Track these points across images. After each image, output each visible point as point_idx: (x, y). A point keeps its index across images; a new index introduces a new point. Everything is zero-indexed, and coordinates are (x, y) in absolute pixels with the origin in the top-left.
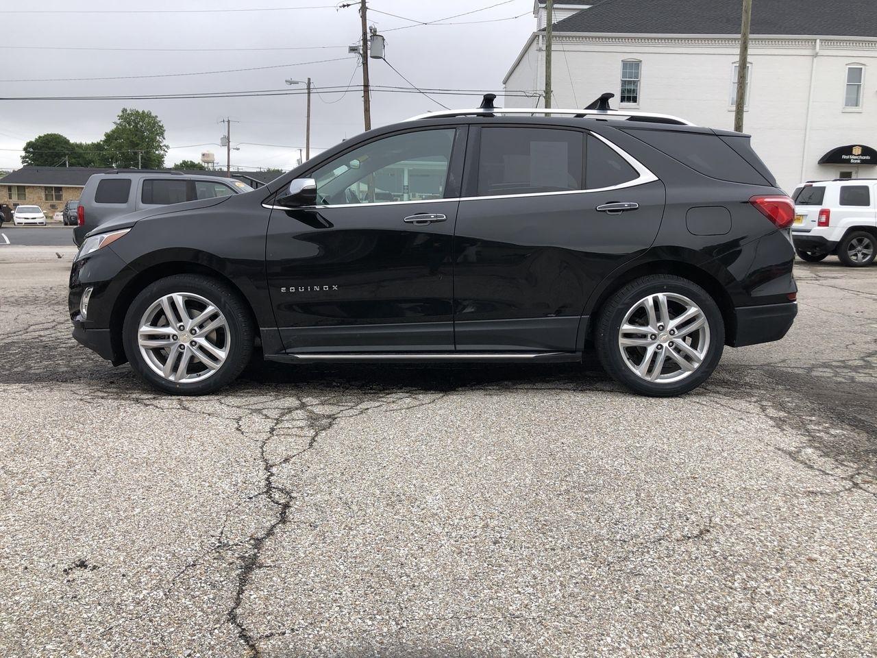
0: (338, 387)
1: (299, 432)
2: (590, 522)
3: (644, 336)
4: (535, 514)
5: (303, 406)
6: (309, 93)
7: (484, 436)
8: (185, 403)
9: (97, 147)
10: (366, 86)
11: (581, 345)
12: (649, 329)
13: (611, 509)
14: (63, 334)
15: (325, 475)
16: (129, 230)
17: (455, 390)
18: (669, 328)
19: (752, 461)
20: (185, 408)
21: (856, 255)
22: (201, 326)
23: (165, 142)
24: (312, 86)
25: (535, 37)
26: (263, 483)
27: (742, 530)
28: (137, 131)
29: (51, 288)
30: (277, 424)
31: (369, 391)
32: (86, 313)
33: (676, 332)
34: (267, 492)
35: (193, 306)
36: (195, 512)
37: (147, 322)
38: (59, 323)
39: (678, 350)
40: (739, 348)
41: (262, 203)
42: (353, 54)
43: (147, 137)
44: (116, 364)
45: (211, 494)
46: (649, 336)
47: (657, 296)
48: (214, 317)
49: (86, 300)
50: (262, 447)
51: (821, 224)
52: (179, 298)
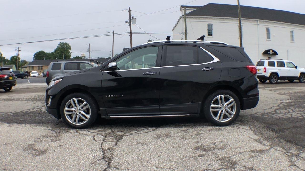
0: (124, 126)
1: (112, 140)
2: (201, 165)
3: (217, 108)
4: (185, 164)
5: (113, 132)
6: (113, 35)
7: (170, 141)
8: (78, 131)
9: (52, 53)
10: (131, 32)
11: (199, 112)
12: (219, 106)
13: (207, 160)
14: (43, 109)
15: (120, 153)
16: (62, 79)
17: (160, 126)
18: (225, 105)
19: (247, 144)
20: (78, 133)
21: (273, 81)
22: (82, 108)
23: (71, 51)
24: (114, 33)
25: (181, 17)
26: (102, 156)
27: (243, 163)
28: (63, 48)
29: (40, 96)
30: (105, 138)
31: (133, 127)
32: (50, 104)
33: (227, 106)
34: (103, 158)
35: (80, 102)
36: (83, 163)
37: (67, 107)
38: (43, 106)
39: (227, 112)
40: (245, 110)
41: (100, 70)
42: (127, 23)
43: (66, 50)
44: (58, 119)
45: (87, 159)
46: (219, 108)
47: (221, 96)
48: (86, 105)
49: (50, 100)
50: (101, 145)
51: (264, 72)
52: (76, 99)
